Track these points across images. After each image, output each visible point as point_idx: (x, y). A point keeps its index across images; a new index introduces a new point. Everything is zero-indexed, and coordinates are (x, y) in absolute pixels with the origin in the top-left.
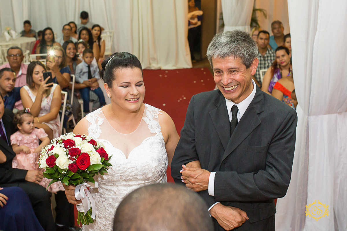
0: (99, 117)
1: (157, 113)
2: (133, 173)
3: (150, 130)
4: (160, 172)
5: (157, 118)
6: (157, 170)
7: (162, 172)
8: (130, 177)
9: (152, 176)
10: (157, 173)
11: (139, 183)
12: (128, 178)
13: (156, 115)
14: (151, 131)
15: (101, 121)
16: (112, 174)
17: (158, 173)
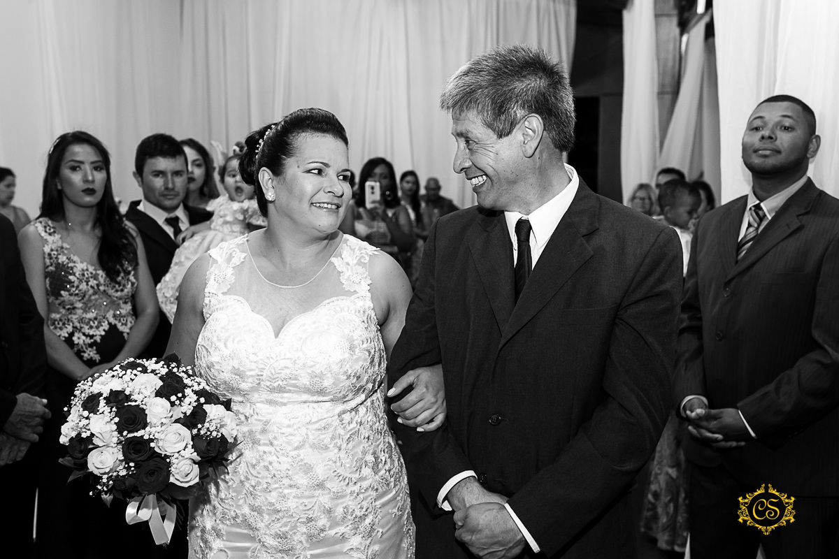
0: (236, 250)
1: (367, 254)
2: (288, 371)
3: (343, 284)
4: (352, 377)
5: (366, 261)
6: (345, 370)
7: (358, 378)
8: (280, 382)
9: (334, 384)
10: (345, 377)
11: (304, 400)
12: (276, 385)
13: (366, 256)
14: (344, 286)
15: (239, 257)
16: (239, 369)
17: (349, 377)
